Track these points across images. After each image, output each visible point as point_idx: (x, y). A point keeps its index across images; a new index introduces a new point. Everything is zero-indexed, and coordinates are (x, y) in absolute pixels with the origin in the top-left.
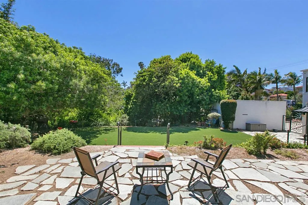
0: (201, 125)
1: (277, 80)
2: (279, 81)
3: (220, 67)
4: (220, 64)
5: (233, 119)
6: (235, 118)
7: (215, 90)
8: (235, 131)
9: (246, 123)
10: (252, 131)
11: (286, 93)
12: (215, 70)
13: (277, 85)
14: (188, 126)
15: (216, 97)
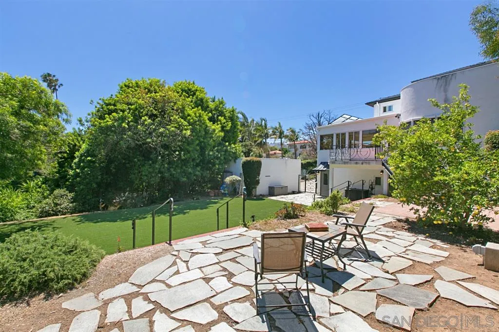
0: (215, 196)
1: (281, 135)
2: (283, 136)
3: (233, 111)
4: (233, 107)
5: (258, 182)
6: (260, 182)
7: (230, 145)
8: (261, 197)
9: (269, 187)
10: (276, 196)
11: (280, 150)
12: (227, 115)
13: (281, 141)
14: (199, 199)
15: (231, 153)
